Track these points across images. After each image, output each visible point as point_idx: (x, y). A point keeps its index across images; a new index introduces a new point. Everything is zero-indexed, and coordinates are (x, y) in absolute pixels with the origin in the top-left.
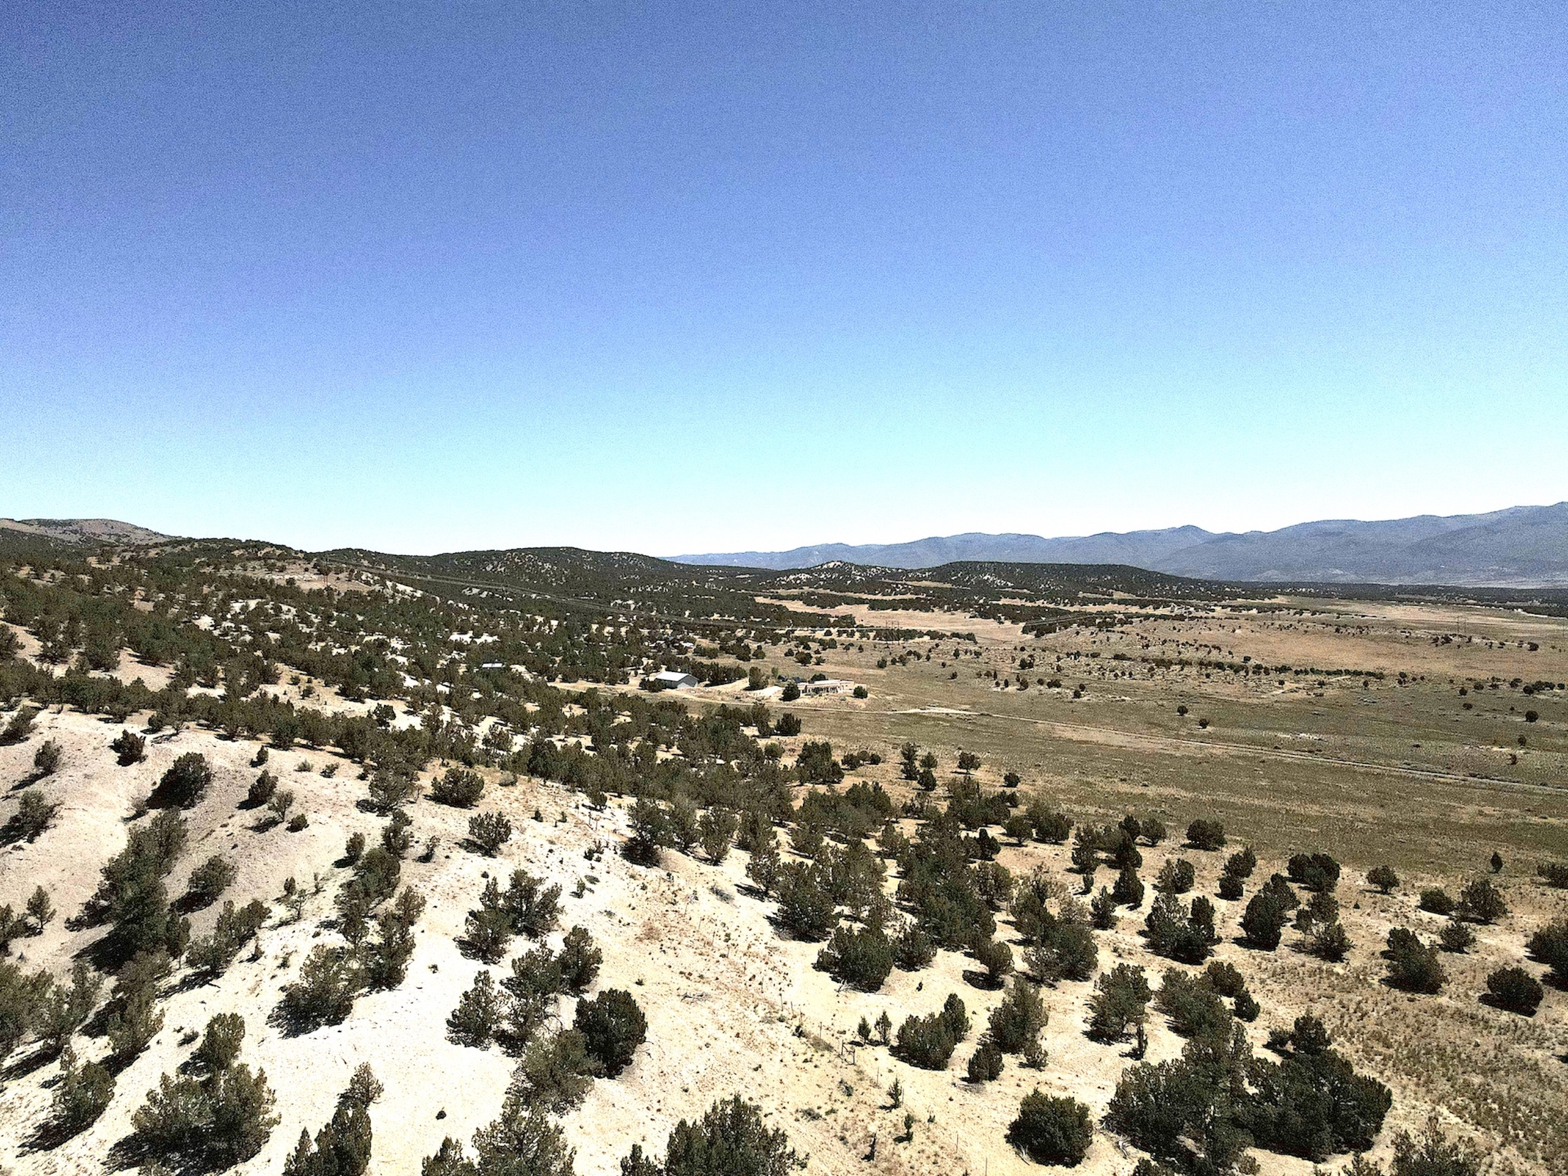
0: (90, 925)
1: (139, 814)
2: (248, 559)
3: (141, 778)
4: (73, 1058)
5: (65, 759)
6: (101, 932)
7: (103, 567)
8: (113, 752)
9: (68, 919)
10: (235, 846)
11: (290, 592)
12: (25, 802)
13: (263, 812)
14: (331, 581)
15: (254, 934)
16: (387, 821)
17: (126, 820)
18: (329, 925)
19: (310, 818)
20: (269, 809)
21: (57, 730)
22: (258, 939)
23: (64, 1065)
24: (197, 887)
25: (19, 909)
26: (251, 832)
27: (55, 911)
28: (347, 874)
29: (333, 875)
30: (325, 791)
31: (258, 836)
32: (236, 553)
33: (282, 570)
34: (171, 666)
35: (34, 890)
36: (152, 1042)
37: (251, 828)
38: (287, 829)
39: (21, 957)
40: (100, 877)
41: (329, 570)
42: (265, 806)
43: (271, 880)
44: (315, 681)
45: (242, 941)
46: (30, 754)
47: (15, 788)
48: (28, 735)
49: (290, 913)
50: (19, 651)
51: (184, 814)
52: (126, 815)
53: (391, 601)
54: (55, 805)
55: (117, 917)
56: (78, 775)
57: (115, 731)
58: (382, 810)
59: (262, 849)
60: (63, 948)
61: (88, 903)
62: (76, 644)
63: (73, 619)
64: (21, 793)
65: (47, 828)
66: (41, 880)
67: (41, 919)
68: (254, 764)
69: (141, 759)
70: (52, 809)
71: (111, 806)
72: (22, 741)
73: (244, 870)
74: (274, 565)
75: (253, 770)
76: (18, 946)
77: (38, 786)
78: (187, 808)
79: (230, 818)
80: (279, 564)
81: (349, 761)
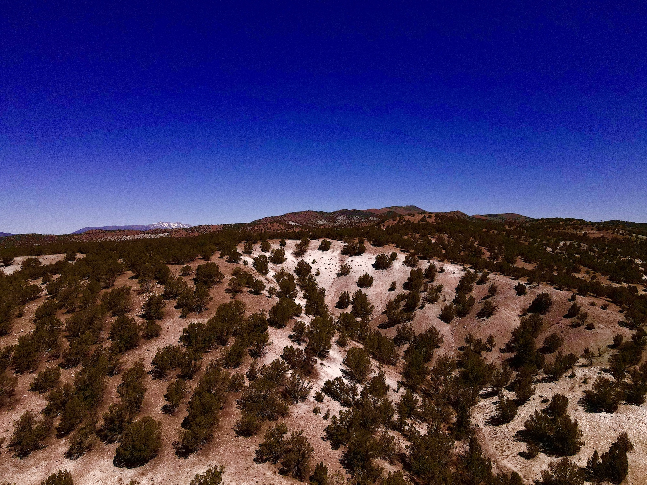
0: (508, 352)
1: (525, 314)
2: (566, 225)
3: (525, 301)
4: (503, 396)
5: (498, 291)
6: (512, 355)
7: (510, 229)
8: (515, 290)
9: (500, 348)
10: (562, 332)
11: (585, 238)
12: (486, 304)
13: (574, 320)
14: (604, 234)
15: (571, 367)
16: (634, 332)
17: (519, 316)
18: (606, 371)
19: (596, 325)
20: (577, 318)
21: (496, 281)
22: (573, 369)
23: (500, 398)
24: (547, 345)
25: (484, 341)
26: (569, 327)
27: (496, 344)
28: (614, 352)
29: (607, 351)
30: (603, 315)
31: (572, 329)
32: (561, 223)
33: (581, 229)
34: (535, 263)
35: (489, 335)
36: (531, 398)
37: (569, 326)
38: (585, 328)
39: (485, 358)
40: (511, 335)
41: (603, 229)
42: (575, 318)
43: (578, 348)
44: (597, 274)
45: (566, 369)
46: (487, 288)
47: (482, 299)
48: (486, 282)
49: (587, 362)
50: (483, 256)
51: (541, 316)
52: (520, 314)
53: (635, 243)
54: (495, 306)
55: (517, 350)
56: (503, 297)
57: (515, 283)
58: (632, 327)
59: (574, 334)
60: (499, 358)
61: (507, 344)
62: (501, 254)
63: (500, 245)
64: (484, 301)
65: (493, 314)
66: (490, 332)
67: (491, 346)
68: (570, 300)
69: (525, 294)
70: (494, 308)
71: (514, 310)
72: (484, 284)
73: (566, 342)
74: (577, 227)
75: (569, 302)
76: (484, 354)
77: (490, 299)
78: (542, 314)
79: (560, 320)
80: (580, 227)
81: (614, 304)
